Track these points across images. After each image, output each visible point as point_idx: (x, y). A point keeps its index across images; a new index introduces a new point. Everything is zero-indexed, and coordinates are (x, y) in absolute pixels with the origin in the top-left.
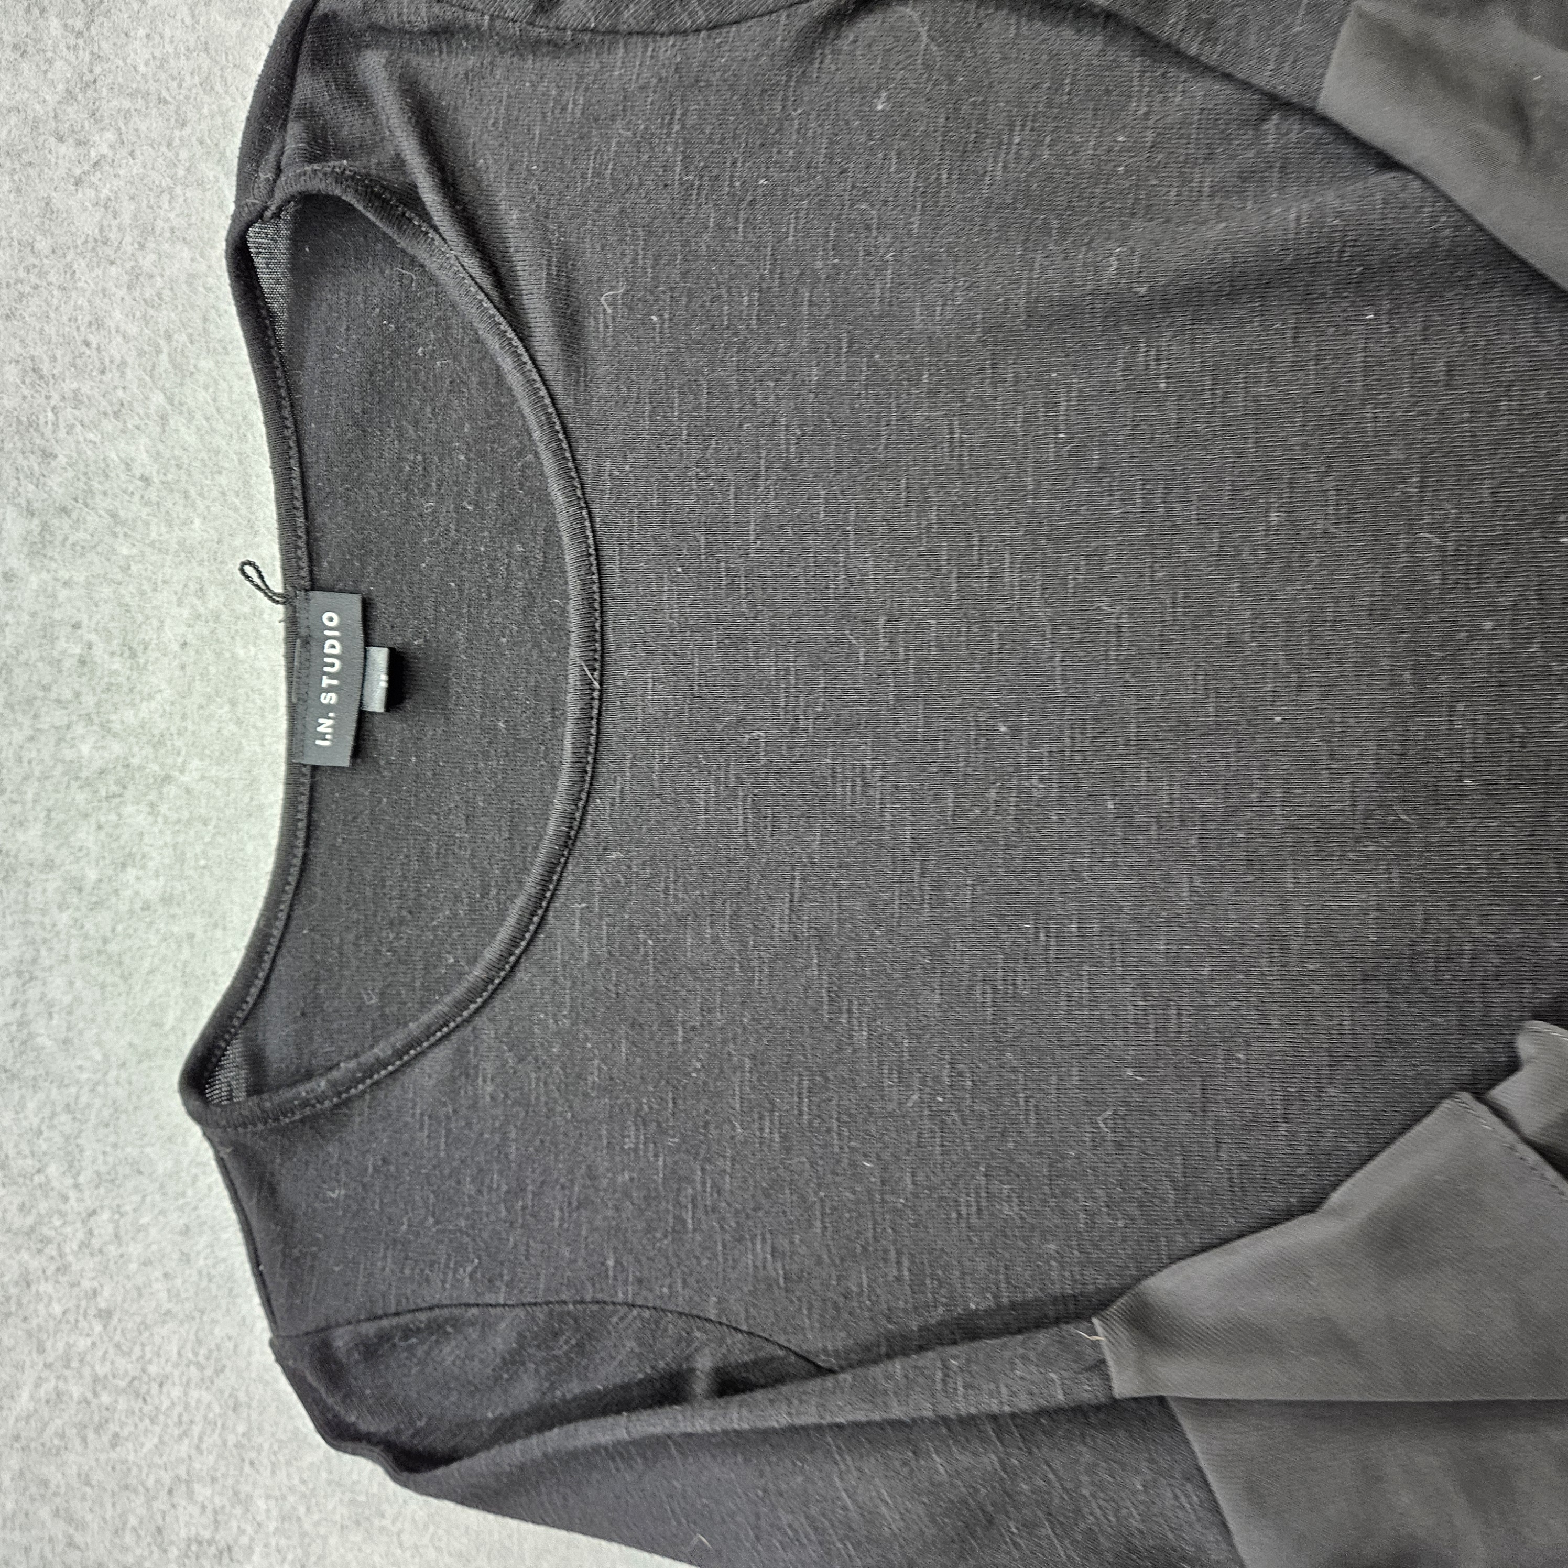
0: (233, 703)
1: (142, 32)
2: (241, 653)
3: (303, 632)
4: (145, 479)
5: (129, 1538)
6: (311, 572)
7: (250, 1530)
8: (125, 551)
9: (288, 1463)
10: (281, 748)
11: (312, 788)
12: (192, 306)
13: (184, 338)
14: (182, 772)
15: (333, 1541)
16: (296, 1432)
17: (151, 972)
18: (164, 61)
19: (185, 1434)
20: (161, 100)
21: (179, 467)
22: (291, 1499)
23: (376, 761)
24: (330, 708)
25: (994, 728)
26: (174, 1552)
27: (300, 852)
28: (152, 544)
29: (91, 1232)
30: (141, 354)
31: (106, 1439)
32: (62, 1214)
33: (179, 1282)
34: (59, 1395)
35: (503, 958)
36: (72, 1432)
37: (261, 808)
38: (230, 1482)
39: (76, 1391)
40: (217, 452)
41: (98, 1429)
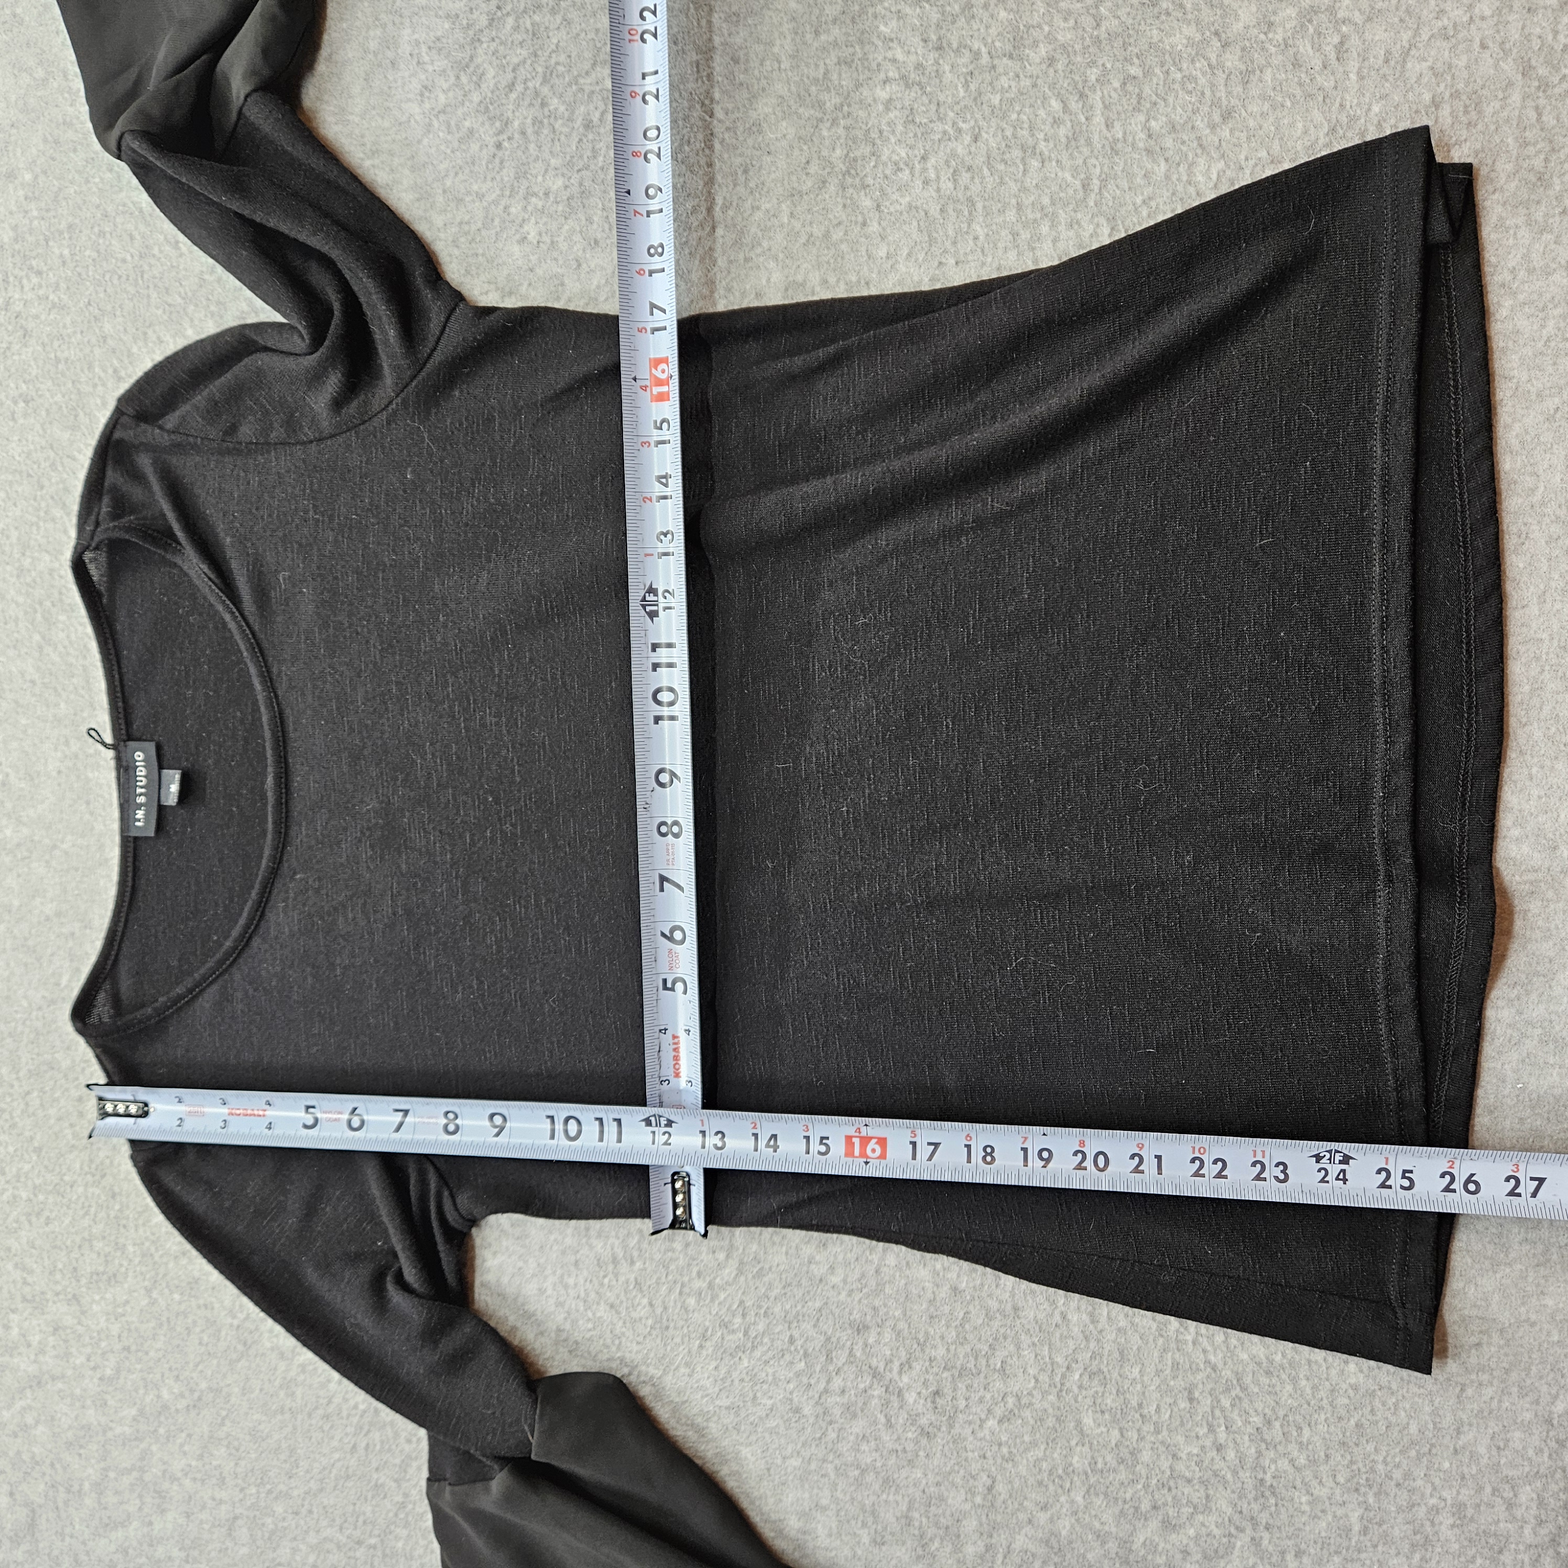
0: (88, 803)
1: (16, 438)
2: (90, 775)
3: (124, 764)
4: (33, 682)
5: (58, 1276)
6: (127, 731)
7: (125, 1263)
8: (24, 721)
9: (144, 1225)
10: (116, 826)
11: (135, 849)
12: (53, 586)
13: (48, 604)
14: (62, 842)
15: (171, 1265)
16: (147, 1205)
17: (52, 955)
18: (29, 455)
19: (87, 1213)
20: (29, 475)
21: (51, 674)
22: (147, 1244)
23: (168, 832)
24: (141, 805)
25: (487, 799)
26: (84, 1281)
27: (130, 884)
28: (38, 718)
29: (27, 1104)
30: (26, 613)
31: (42, 1220)
32: (11, 1095)
33: (77, 1128)
34: (15, 1197)
35: (242, 935)
36: (23, 1218)
37: (107, 860)
38: (113, 1238)
39: (24, 1195)
40: (71, 665)
41: (38, 1215)
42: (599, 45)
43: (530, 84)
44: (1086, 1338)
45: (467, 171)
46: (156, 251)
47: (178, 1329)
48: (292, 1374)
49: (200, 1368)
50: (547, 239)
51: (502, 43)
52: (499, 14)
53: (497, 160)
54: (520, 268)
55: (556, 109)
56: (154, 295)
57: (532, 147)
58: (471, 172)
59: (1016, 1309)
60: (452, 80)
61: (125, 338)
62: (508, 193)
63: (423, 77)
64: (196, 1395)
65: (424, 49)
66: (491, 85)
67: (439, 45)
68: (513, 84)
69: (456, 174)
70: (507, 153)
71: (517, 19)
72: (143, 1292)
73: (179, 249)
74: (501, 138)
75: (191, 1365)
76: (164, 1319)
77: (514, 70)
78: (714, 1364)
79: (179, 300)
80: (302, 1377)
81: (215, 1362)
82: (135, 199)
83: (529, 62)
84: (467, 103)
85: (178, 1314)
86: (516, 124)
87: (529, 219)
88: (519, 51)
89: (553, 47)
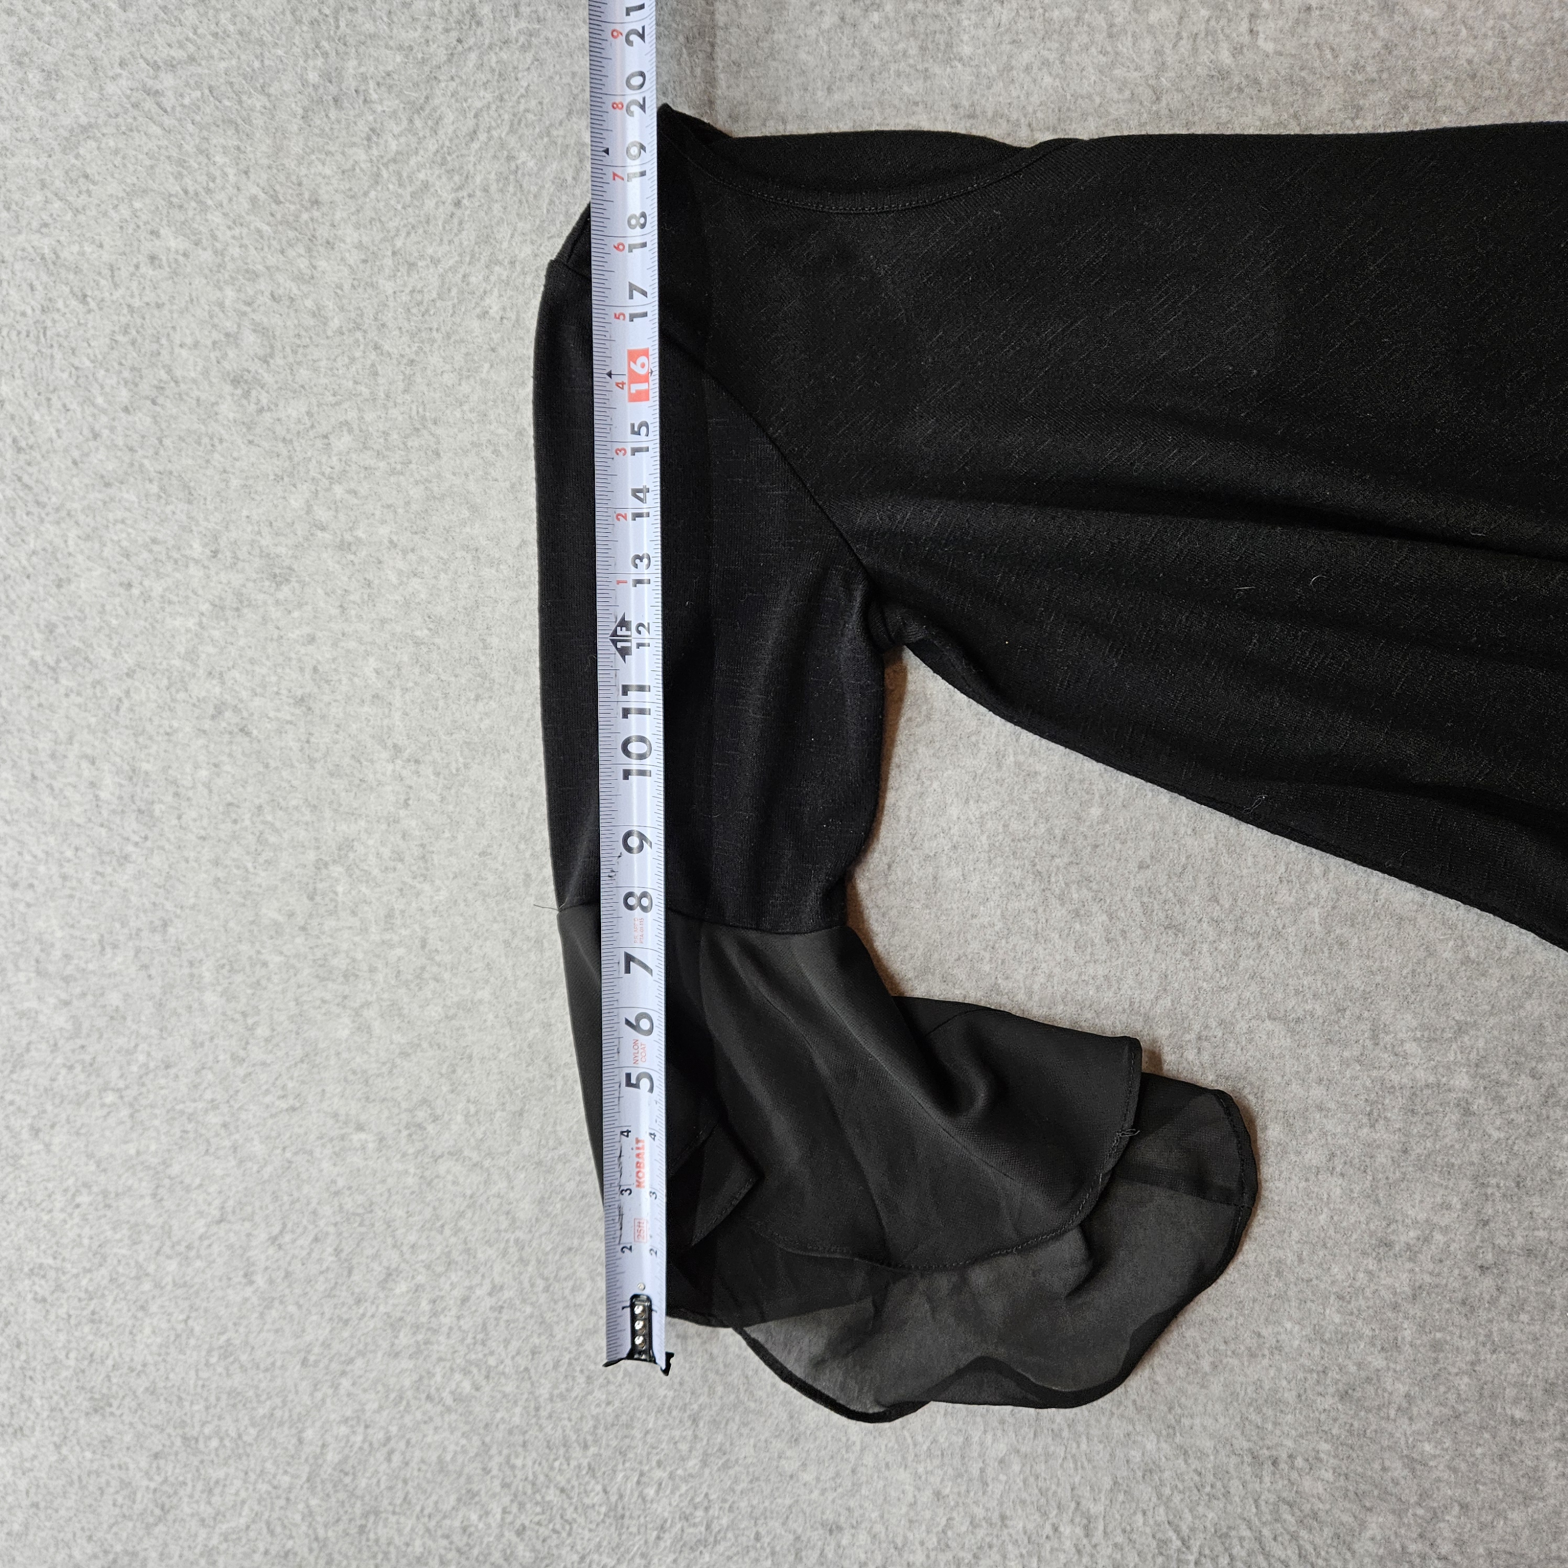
15: (82, 1422)
22: (56, 1398)
38: (18, 1389)
42: (575, 91)
43: (495, 133)
44: (1079, 1552)
45: (421, 231)
46: (60, 304)
47: (91, 1488)
48: (214, 1541)
49: (115, 1529)
50: (513, 316)
51: (462, 83)
52: (460, 48)
53: (456, 221)
54: (480, 347)
55: (524, 163)
56: (58, 356)
57: (497, 207)
58: (425, 232)
59: (1003, 1518)
60: (405, 123)
61: (25, 404)
62: (467, 259)
63: (371, 118)
64: (111, 1557)
65: (372, 84)
66: (450, 131)
67: (389, 81)
68: (475, 132)
69: (408, 233)
70: (467, 213)
71: (480, 57)
72: (52, 1447)
73: (87, 304)
74: (461, 194)
75: (105, 1526)
76: (75, 1477)
77: (476, 116)
78: (672, 1557)
79: (88, 363)
80: (223, 1546)
81: (130, 1524)
82: (36, 243)
83: (494, 107)
84: (421, 152)
85: (89, 1474)
86: (478, 179)
87: (491, 292)
88: (482, 93)
89: (523, 91)
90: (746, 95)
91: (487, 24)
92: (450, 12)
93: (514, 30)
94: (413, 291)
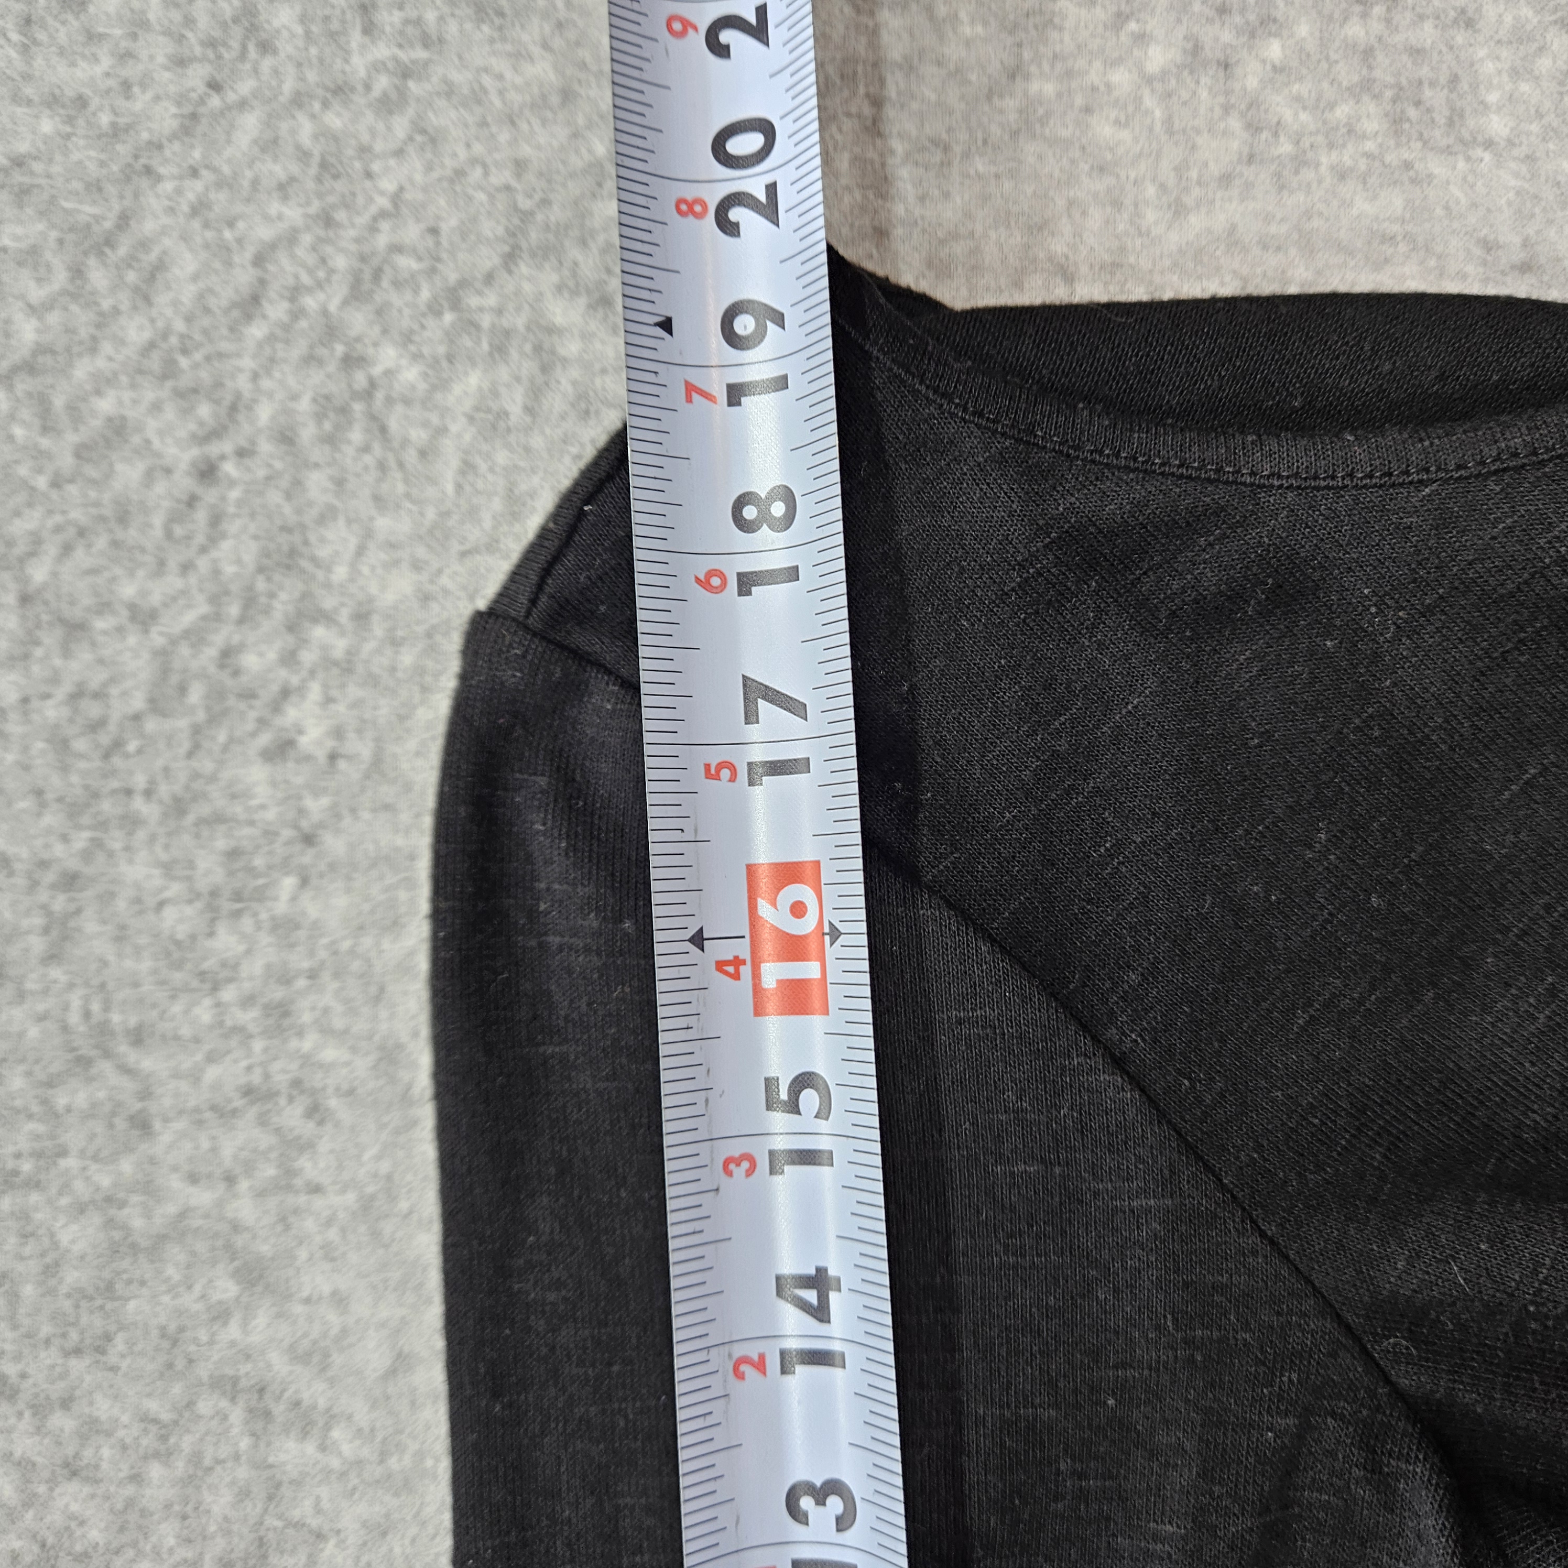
42: (525, 204)
43: (310, 302)
45: (101, 542)
50: (365, 750)
51: (221, 184)
52: (215, 101)
53: (201, 516)
54: (270, 834)
55: (388, 373)
57: (316, 480)
58: (115, 544)
60: (60, 278)
62: (234, 610)
66: (187, 299)
67: (18, 178)
68: (255, 299)
70: (235, 494)
71: (269, 122)
74: (215, 449)
77: (259, 261)
83: (307, 239)
84: (107, 348)
87: (301, 690)
88: (275, 207)
89: (383, 202)
90: (968, 215)
91: (286, 48)
92: (189, 21)
93: (359, 65)
94: (77, 695)
